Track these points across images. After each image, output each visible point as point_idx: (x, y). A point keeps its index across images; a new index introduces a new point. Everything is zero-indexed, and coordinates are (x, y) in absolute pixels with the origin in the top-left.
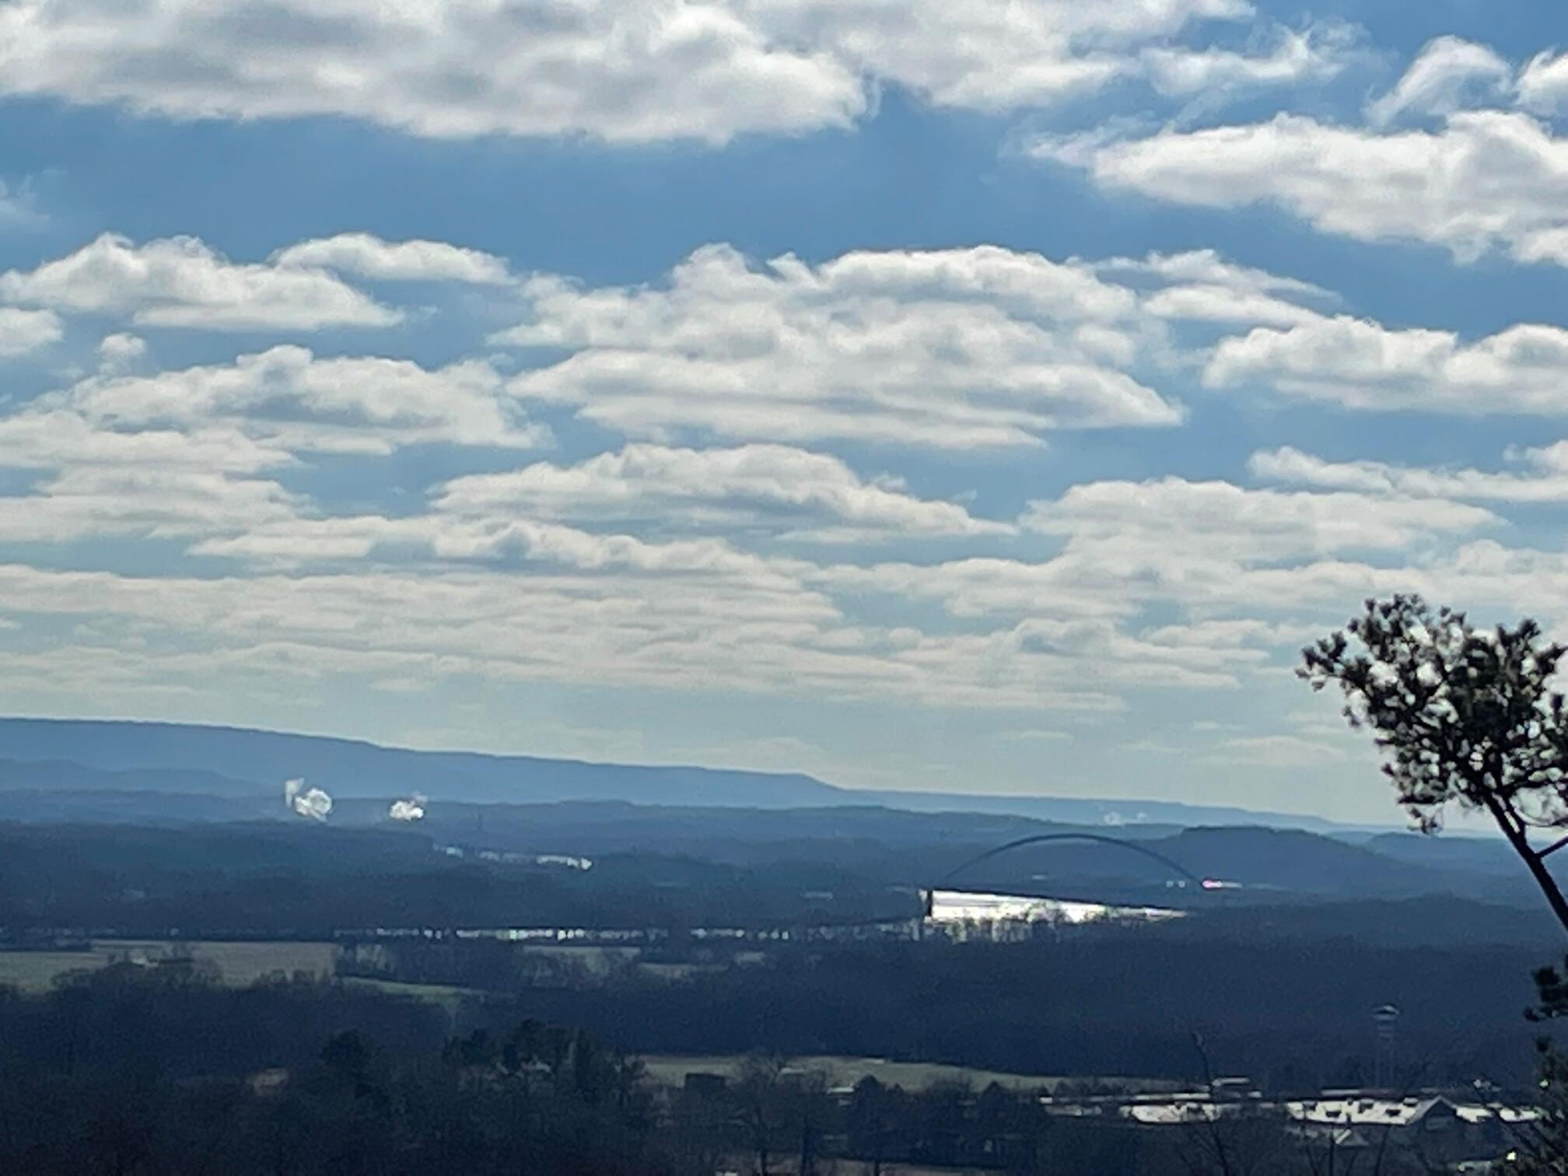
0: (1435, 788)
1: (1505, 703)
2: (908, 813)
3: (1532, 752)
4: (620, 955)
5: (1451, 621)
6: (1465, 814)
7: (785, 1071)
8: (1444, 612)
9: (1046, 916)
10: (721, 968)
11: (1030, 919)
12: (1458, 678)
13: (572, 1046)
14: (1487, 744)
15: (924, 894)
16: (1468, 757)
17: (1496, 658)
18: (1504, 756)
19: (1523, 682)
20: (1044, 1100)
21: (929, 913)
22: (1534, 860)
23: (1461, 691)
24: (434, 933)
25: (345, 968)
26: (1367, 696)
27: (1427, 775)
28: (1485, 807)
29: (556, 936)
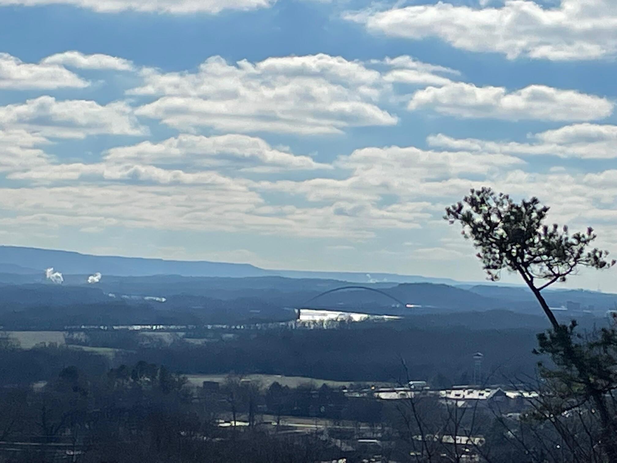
0: (497, 263)
1: (525, 229)
2: (290, 279)
3: (536, 249)
4: (178, 335)
5: (504, 198)
6: (510, 274)
7: (243, 380)
8: (501, 194)
9: (344, 319)
10: (217, 340)
11: (339, 320)
12: (506, 220)
13: (159, 371)
14: (518, 246)
15: (296, 311)
16: (510, 251)
17: (522, 212)
18: (525, 250)
19: (532, 222)
20: (345, 391)
21: (299, 318)
22: (536, 291)
23: (507, 225)
24: (104, 327)
25: (70, 341)
26: (471, 227)
27: (494, 258)
28: (518, 271)
29: (152, 328)
